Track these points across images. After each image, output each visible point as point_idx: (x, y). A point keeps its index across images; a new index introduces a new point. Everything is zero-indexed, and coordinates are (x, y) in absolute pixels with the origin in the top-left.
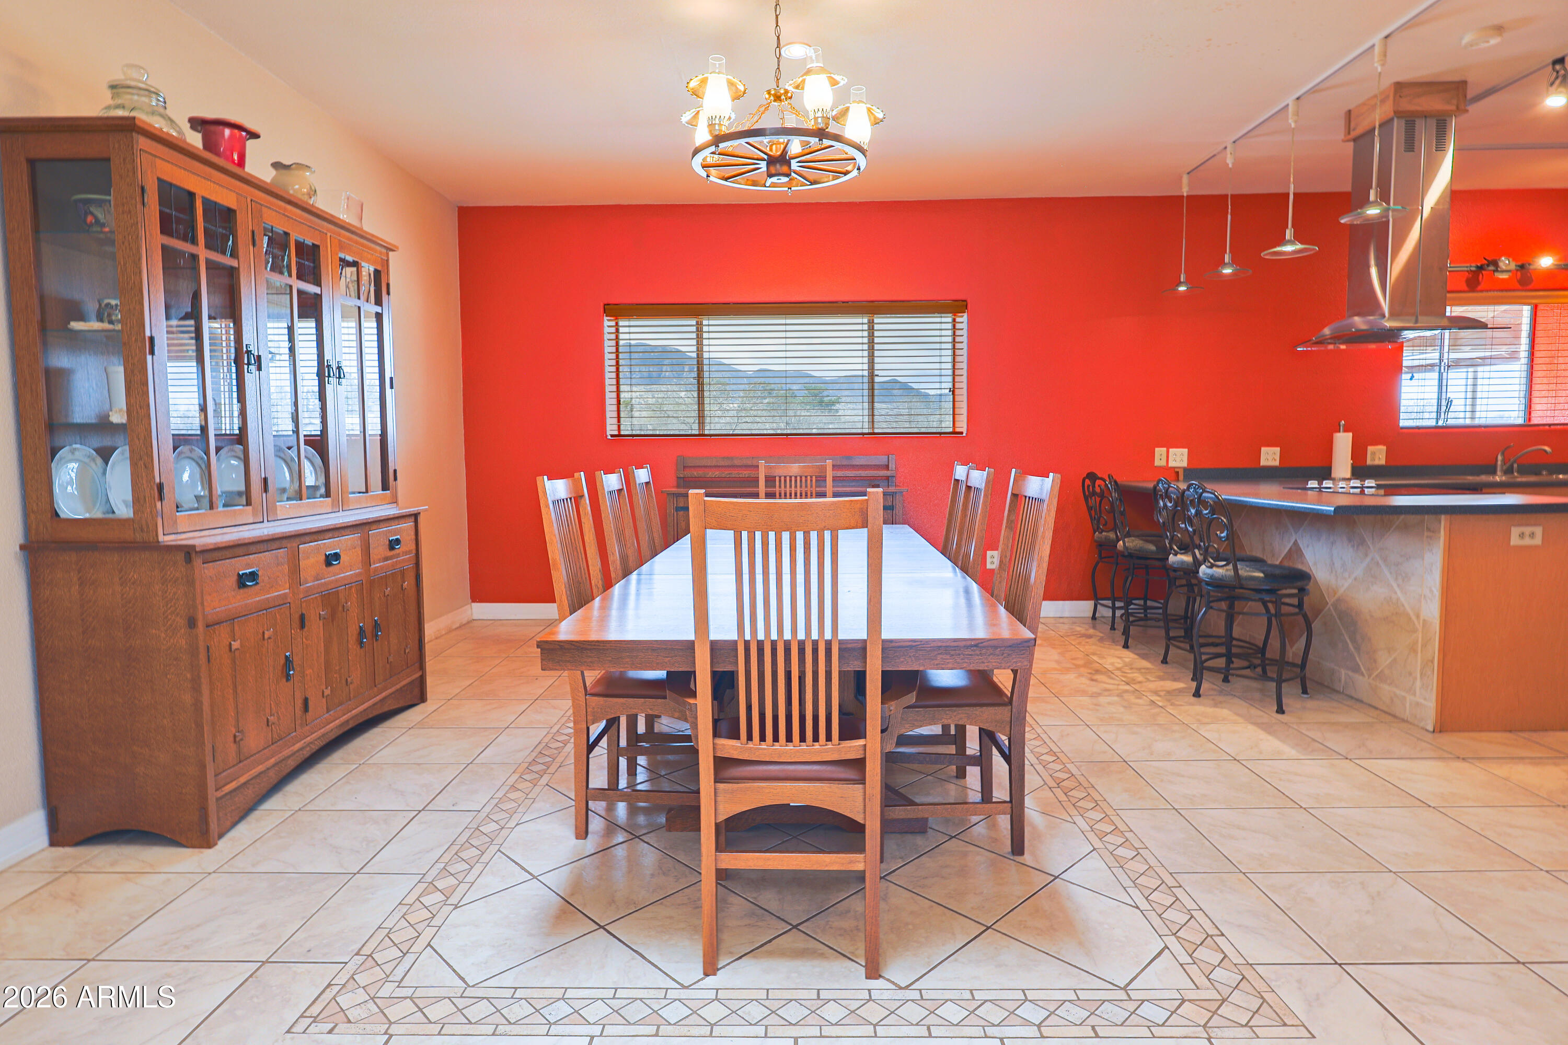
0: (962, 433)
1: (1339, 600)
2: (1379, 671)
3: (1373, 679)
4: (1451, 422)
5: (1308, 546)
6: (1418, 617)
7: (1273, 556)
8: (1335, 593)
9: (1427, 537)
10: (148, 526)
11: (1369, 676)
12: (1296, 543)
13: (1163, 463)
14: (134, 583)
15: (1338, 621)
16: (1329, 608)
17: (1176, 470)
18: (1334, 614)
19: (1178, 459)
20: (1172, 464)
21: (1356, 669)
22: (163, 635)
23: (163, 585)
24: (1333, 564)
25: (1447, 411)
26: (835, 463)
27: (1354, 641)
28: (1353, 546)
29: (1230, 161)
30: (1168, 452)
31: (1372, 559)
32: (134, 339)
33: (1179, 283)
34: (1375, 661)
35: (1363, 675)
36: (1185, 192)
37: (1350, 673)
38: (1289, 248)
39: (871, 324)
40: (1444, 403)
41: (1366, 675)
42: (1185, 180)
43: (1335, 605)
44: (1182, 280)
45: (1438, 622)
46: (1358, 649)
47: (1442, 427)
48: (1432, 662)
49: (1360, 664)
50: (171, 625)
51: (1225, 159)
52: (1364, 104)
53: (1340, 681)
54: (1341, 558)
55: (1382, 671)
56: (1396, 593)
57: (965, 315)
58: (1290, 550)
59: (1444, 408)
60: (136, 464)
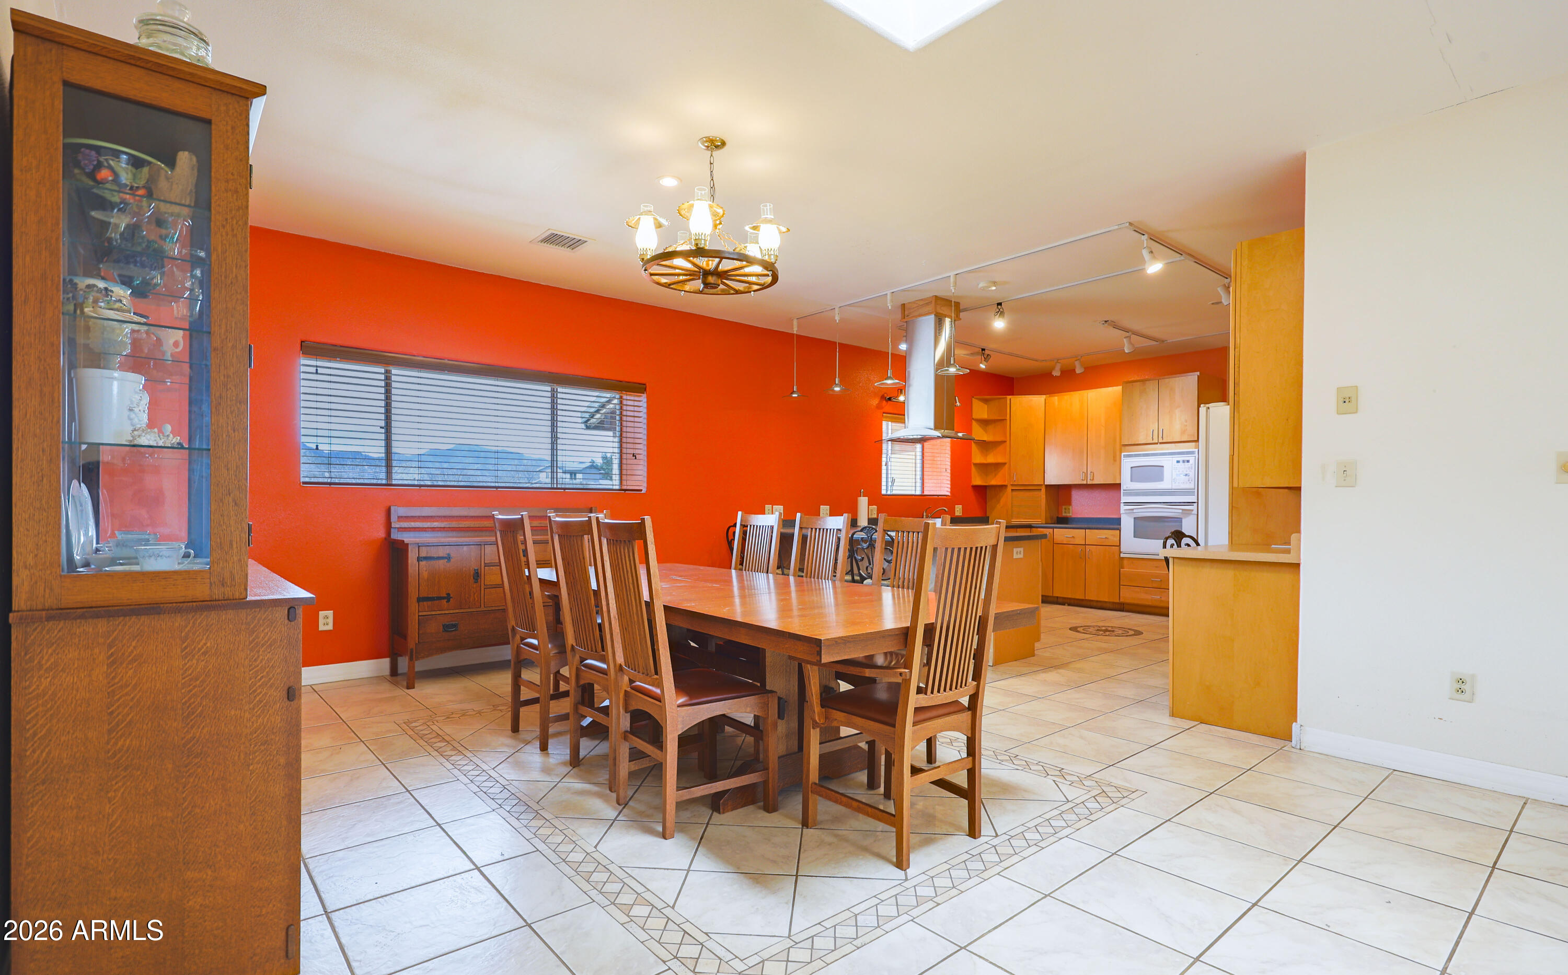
0: (641, 490)
4: (894, 492)
10: (233, 579)
14: (205, 653)
22: (247, 715)
23: (251, 650)
25: (892, 485)
26: (531, 515)
29: (837, 318)
30: (772, 507)
32: (230, 345)
33: (793, 392)
36: (795, 331)
38: (889, 382)
39: (554, 392)
40: (890, 480)
42: (795, 323)
44: (795, 390)
47: (889, 495)
50: (260, 701)
51: (834, 317)
52: (914, 302)
57: (645, 395)
59: (890, 484)
60: (222, 500)
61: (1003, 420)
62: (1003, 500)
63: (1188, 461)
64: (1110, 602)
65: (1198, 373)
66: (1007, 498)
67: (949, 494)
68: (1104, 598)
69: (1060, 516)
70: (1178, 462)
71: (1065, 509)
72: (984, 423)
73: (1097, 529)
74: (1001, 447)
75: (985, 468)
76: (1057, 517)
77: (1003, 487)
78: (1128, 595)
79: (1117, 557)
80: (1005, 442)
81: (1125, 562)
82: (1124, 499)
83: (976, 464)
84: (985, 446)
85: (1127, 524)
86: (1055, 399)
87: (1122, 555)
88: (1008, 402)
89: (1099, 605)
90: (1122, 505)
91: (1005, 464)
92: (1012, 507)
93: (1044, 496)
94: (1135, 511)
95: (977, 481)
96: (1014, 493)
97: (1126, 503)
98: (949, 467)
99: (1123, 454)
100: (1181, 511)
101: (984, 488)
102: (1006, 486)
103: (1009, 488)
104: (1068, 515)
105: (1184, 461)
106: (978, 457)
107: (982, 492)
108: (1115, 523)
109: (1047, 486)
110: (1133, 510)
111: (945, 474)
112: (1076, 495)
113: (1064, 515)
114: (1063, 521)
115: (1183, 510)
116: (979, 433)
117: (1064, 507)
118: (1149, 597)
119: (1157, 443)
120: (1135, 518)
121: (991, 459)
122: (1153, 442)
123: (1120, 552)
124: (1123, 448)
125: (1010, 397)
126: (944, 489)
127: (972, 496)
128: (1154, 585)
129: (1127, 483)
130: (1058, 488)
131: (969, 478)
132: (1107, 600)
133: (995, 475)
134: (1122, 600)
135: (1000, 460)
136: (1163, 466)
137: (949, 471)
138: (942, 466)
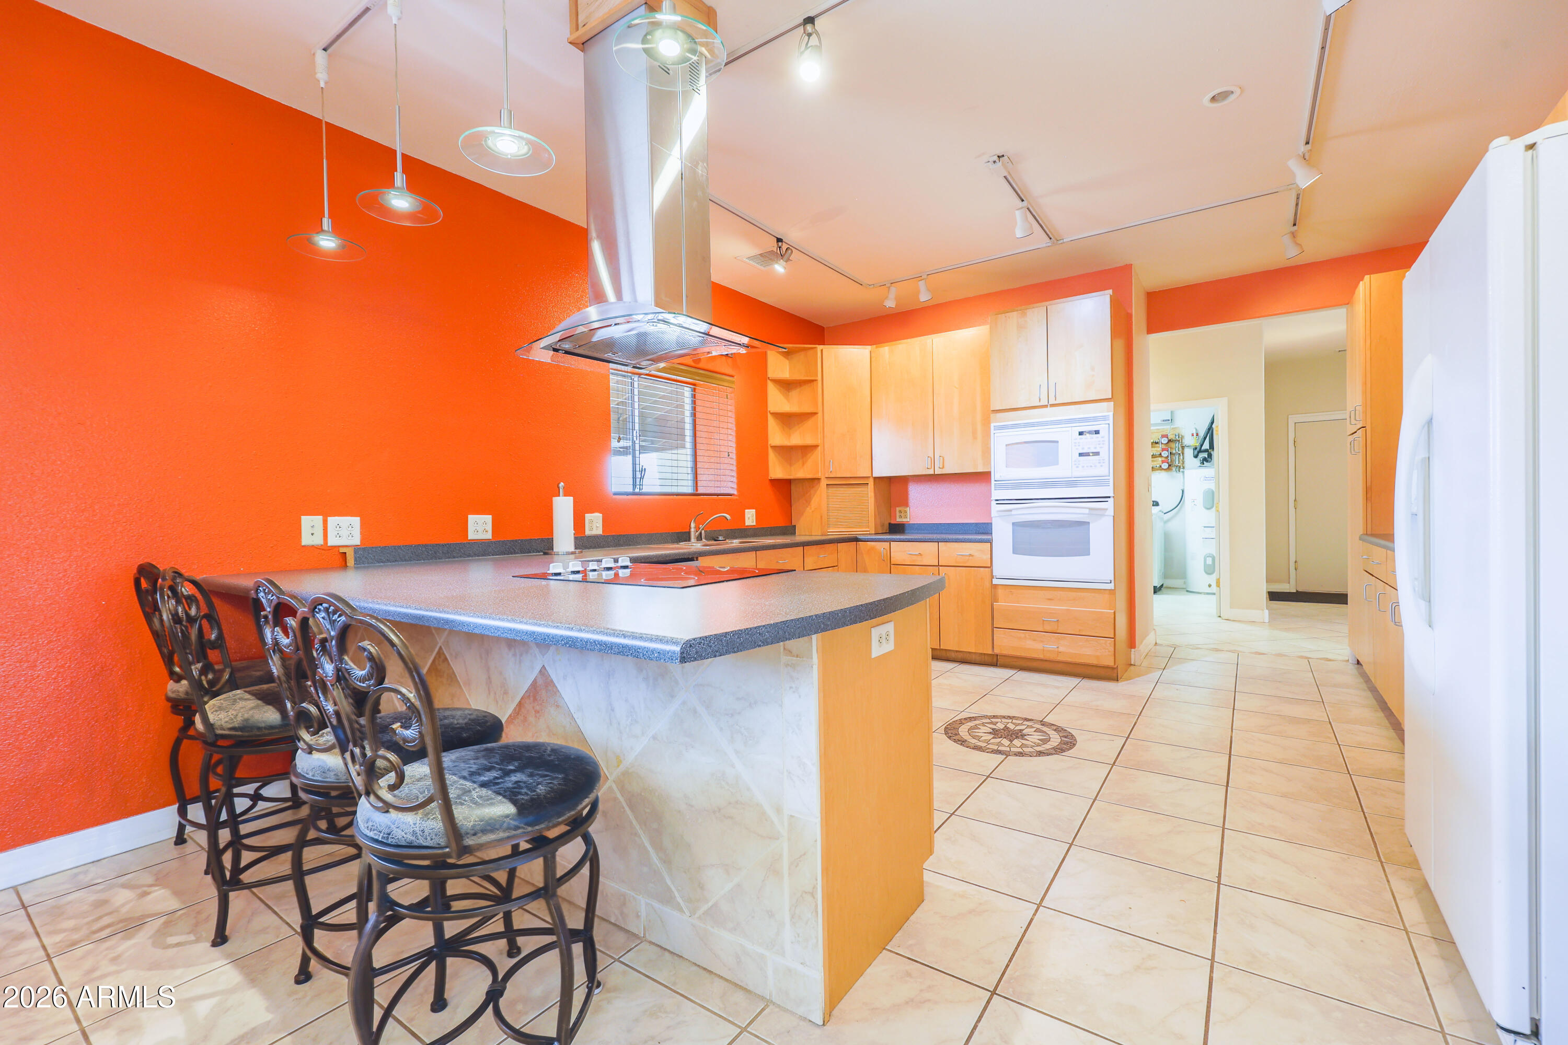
1: (626, 774)
2: (710, 904)
3: (699, 918)
5: (565, 678)
6: (779, 810)
7: (506, 693)
8: (619, 761)
9: (787, 665)
11: (692, 913)
12: (543, 671)
13: (318, 540)
15: (627, 809)
16: (610, 788)
17: (342, 550)
18: (619, 796)
19: (344, 532)
20: (331, 542)
21: (667, 899)
24: (613, 710)
25: (642, 478)
27: (659, 847)
28: (646, 679)
30: (325, 522)
31: (684, 703)
34: (702, 887)
35: (681, 910)
37: (656, 905)
40: (638, 470)
41: (686, 910)
43: (621, 783)
45: (817, 821)
46: (667, 862)
48: (813, 894)
49: (673, 889)
53: (638, 916)
54: (626, 700)
55: (715, 905)
56: (733, 766)
58: (534, 683)
61: (813, 381)
62: (815, 501)
63: (1097, 432)
64: (975, 653)
65: (1110, 292)
66: (821, 497)
67: (735, 492)
68: (970, 646)
69: (893, 522)
70: (1081, 433)
71: (900, 512)
72: (787, 385)
73: (956, 541)
74: (810, 423)
75: (787, 452)
76: (890, 524)
77: (815, 481)
78: (1006, 643)
79: (987, 584)
80: (816, 413)
81: (1000, 592)
82: (996, 494)
83: (774, 447)
84: (788, 420)
85: (1002, 533)
86: (885, 351)
87: (995, 582)
88: (819, 354)
89: (960, 656)
90: (994, 503)
91: (816, 446)
92: (828, 511)
93: (873, 494)
94: (1013, 512)
95: (777, 471)
96: (831, 490)
97: (999, 502)
98: (733, 450)
99: (992, 425)
100: (1087, 511)
101: (788, 482)
102: (819, 479)
103: (824, 482)
104: (904, 520)
105: (1090, 432)
106: (776, 436)
107: (784, 487)
108: (982, 531)
109: (875, 478)
110: (1011, 511)
111: (727, 461)
112: (915, 492)
113: (899, 520)
114: (896, 529)
115: (1090, 509)
116: (777, 401)
117: (898, 509)
118: (1039, 646)
119: (1046, 406)
120: (1013, 524)
121: (796, 439)
122: (1041, 404)
123: (992, 577)
124: (992, 416)
125: (821, 347)
126: (729, 485)
127: (769, 494)
128: (1048, 628)
129: (1000, 472)
130: (890, 481)
131: (766, 468)
132: (973, 651)
133: (803, 464)
134: (997, 651)
135: (809, 441)
136: (1057, 442)
137: (734, 456)
138: (723, 449)
